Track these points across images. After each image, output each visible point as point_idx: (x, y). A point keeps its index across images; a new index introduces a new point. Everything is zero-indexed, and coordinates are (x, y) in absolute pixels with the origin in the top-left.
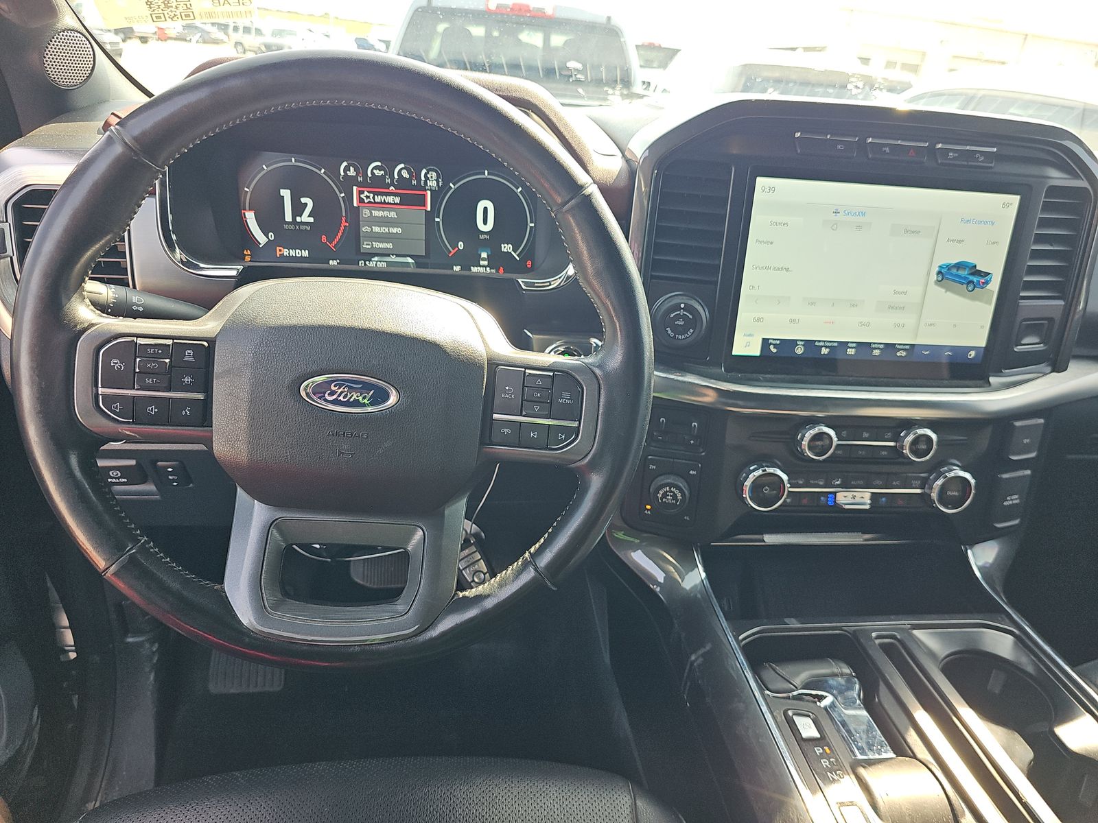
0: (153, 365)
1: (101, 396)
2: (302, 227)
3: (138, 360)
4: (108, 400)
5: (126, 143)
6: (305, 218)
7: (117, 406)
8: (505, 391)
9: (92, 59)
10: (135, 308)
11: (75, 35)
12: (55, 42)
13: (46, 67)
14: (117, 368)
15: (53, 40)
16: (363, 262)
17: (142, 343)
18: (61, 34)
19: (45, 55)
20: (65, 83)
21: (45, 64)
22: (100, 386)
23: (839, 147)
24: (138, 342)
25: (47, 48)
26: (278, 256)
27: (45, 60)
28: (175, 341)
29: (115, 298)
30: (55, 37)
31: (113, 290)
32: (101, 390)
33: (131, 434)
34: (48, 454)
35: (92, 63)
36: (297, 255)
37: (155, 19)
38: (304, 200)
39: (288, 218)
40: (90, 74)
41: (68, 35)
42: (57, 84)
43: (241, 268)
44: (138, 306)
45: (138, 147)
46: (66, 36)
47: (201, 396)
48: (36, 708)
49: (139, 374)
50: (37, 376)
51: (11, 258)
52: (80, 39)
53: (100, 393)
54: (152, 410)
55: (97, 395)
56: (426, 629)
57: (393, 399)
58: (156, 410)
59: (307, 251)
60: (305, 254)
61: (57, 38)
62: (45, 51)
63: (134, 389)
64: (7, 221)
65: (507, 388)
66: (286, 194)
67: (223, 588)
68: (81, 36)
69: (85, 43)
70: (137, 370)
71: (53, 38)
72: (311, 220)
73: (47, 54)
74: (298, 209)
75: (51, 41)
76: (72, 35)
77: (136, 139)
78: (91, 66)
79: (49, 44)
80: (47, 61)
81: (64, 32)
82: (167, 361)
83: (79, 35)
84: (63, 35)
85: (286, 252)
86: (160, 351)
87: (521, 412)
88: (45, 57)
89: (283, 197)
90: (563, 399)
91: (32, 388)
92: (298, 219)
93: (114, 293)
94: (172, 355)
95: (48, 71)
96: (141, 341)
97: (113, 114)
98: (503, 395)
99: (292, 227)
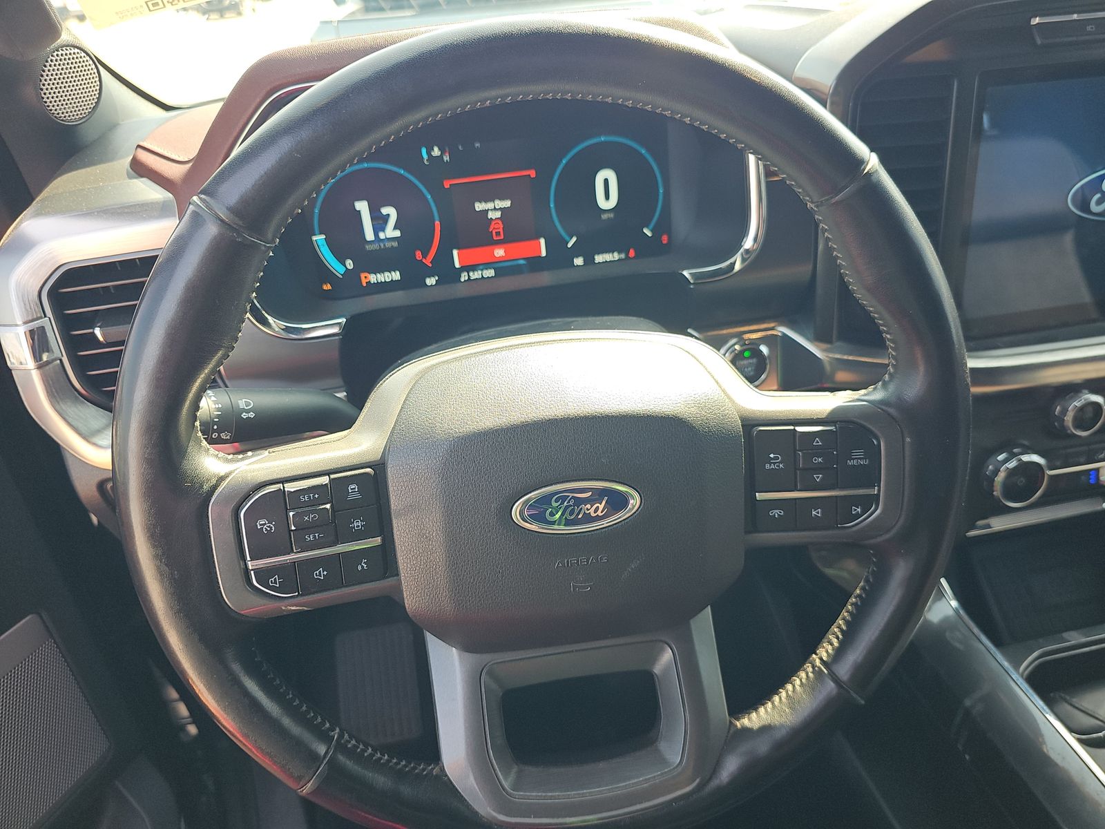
0: (312, 516)
1: (252, 572)
2: (388, 245)
3: (291, 514)
4: (263, 575)
5: (222, 221)
6: (391, 232)
7: (275, 580)
8: (769, 461)
9: (97, 79)
10: (244, 416)
11: (72, 52)
12: (50, 66)
13: (46, 102)
14: (266, 530)
15: (47, 64)
16: (466, 274)
17: (292, 490)
18: (55, 54)
19: (42, 87)
20: (72, 117)
21: (43, 98)
22: (248, 559)
23: (1089, 28)
24: (286, 489)
25: (42, 76)
26: (365, 285)
27: (42, 92)
28: (332, 476)
29: (218, 410)
30: (49, 60)
31: (213, 398)
32: (250, 565)
33: (298, 608)
34: (200, 663)
35: (98, 83)
36: (387, 280)
37: (151, 8)
38: (385, 210)
39: (369, 235)
40: (99, 99)
41: (64, 53)
42: (62, 120)
43: (343, 320)
44: (248, 411)
45: (241, 223)
46: (62, 55)
47: (378, 541)
48: (182, 820)
49: (296, 532)
50: (166, 565)
51: (61, 360)
52: (79, 56)
53: (250, 568)
54: (319, 574)
55: (247, 571)
56: (710, 779)
57: (635, 502)
58: (325, 573)
59: (398, 273)
60: (396, 276)
61: (52, 61)
62: (41, 81)
63: (293, 552)
64: (45, 316)
65: (772, 456)
66: (362, 206)
67: (443, 769)
68: (79, 51)
69: (85, 59)
70: (293, 528)
71: (47, 62)
72: (397, 233)
73: (44, 85)
74: (380, 222)
75: (45, 66)
76: (68, 52)
77: (233, 210)
78: (98, 88)
79: (44, 71)
80: (45, 94)
81: (58, 51)
82: (328, 506)
83: (76, 50)
84: (57, 55)
85: (373, 278)
86: (316, 496)
87: (796, 486)
88: (42, 90)
89: (359, 211)
90: (854, 459)
91: (162, 582)
92: (382, 236)
93: (215, 403)
94: (332, 498)
95: (48, 106)
96: (291, 487)
97: (139, 146)
98: (767, 466)
99: (376, 246)
